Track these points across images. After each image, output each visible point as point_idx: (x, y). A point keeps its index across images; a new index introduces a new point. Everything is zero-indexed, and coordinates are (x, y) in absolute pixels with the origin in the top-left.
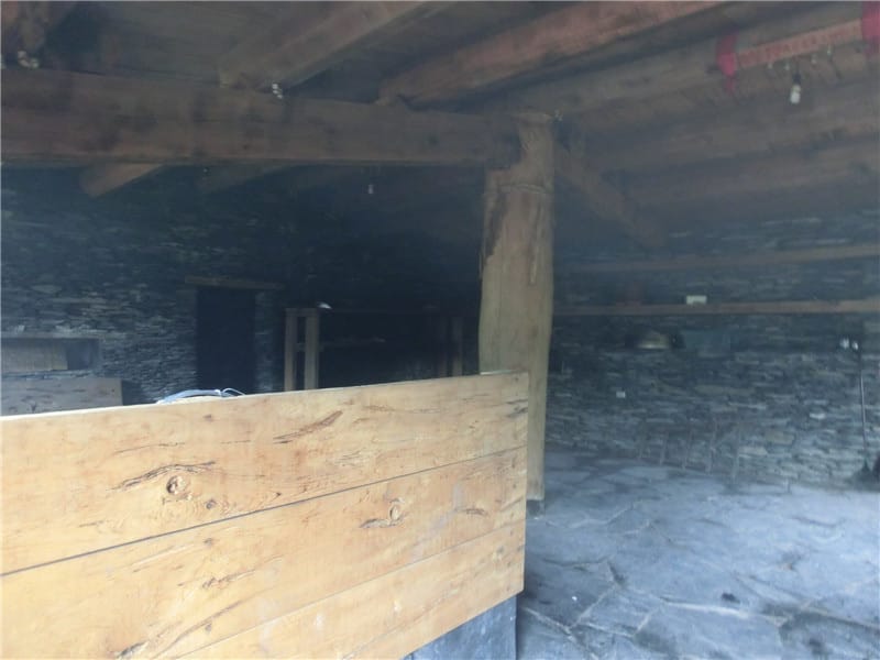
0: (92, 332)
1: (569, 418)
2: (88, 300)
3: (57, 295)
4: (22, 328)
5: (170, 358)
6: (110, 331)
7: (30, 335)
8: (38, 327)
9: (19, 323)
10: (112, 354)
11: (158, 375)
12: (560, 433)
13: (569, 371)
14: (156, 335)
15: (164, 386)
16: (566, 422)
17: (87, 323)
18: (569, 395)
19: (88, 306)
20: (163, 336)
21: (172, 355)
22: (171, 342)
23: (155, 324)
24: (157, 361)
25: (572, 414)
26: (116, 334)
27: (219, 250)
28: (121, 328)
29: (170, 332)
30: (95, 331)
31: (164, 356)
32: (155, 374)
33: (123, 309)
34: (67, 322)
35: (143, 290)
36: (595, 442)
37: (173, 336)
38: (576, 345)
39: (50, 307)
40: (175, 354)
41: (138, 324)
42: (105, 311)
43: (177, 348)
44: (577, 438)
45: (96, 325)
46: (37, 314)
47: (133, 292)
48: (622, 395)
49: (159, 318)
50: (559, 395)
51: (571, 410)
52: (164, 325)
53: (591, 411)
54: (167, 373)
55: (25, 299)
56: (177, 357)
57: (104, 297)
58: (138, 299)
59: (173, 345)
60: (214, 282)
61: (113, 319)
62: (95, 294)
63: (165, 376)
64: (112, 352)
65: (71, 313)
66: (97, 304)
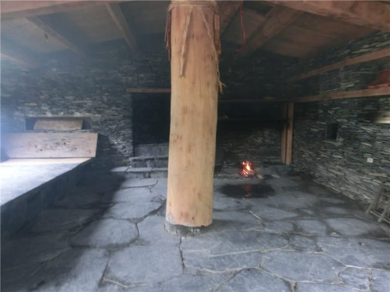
0: (87, 114)
1: (338, 173)
2: (85, 101)
3: (74, 100)
4: (63, 113)
5: (120, 125)
6: (95, 114)
7: (66, 116)
8: (68, 112)
9: (62, 111)
10: (96, 123)
11: (115, 133)
12: (334, 183)
13: (341, 140)
14: (114, 115)
15: (118, 137)
16: (337, 175)
17: (85, 111)
18: (340, 157)
19: (86, 104)
20: (116, 116)
21: (121, 124)
22: (121, 119)
23: (113, 110)
24: (114, 127)
25: (340, 170)
26: (97, 115)
27: (142, 75)
28: (99, 112)
29: (120, 114)
30: (88, 114)
31: (118, 125)
32: (114, 132)
33: (99, 104)
34: (78, 111)
35: (108, 96)
36: (352, 193)
37: (121, 116)
38: (345, 121)
39: (72, 105)
40: (122, 124)
41: (106, 111)
42: (92, 105)
43: (123, 121)
44: (343, 188)
45: (89, 111)
46: (67, 108)
47: (103, 97)
48: (370, 160)
49: (114, 108)
50: (334, 156)
51: (340, 168)
52: (117, 111)
53: (350, 170)
54: (120, 132)
55: (63, 102)
56: (123, 125)
57: (92, 100)
58: (105, 99)
59: (122, 120)
60: (140, 90)
61: (95, 109)
62: (88, 99)
63: (119, 133)
64: (97, 122)
65: (79, 107)
66: (89, 103)
